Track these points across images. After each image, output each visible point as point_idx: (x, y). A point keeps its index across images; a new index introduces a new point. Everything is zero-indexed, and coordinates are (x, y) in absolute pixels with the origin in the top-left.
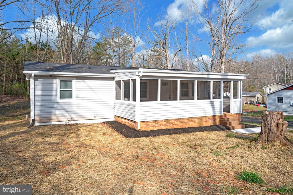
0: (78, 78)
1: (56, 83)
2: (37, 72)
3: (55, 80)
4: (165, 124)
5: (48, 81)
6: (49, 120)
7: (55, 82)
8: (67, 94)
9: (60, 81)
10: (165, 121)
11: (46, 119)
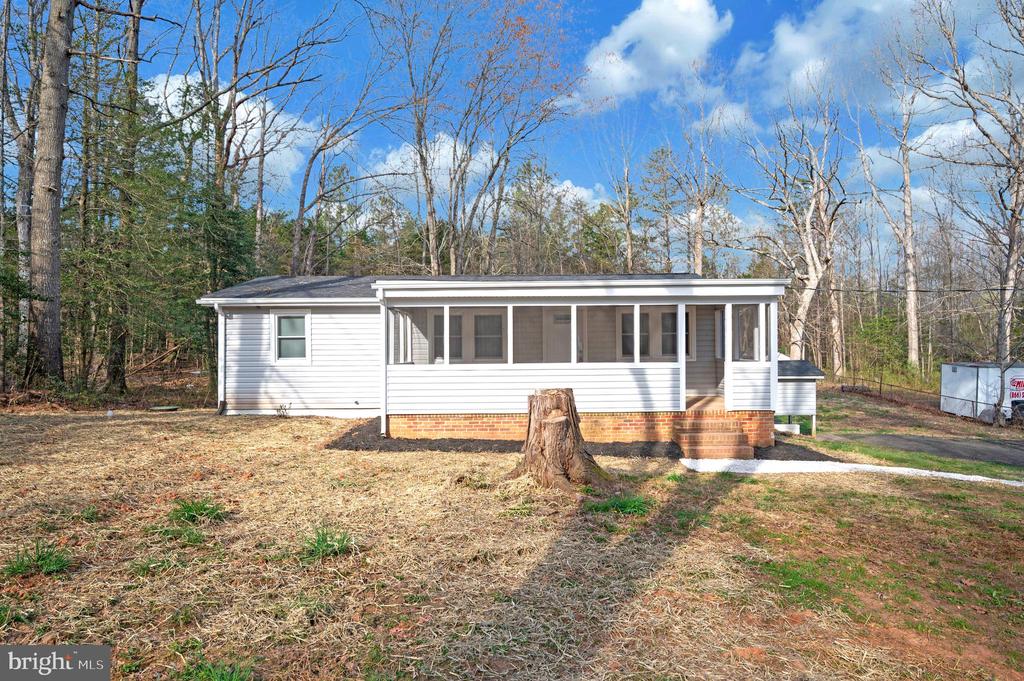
0: (317, 310)
1: (269, 321)
2: (223, 301)
3: (266, 316)
4: (466, 426)
5: (252, 318)
6: (254, 405)
7: (265, 321)
8: (295, 345)
9: (280, 318)
10: (466, 419)
11: (248, 402)
